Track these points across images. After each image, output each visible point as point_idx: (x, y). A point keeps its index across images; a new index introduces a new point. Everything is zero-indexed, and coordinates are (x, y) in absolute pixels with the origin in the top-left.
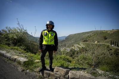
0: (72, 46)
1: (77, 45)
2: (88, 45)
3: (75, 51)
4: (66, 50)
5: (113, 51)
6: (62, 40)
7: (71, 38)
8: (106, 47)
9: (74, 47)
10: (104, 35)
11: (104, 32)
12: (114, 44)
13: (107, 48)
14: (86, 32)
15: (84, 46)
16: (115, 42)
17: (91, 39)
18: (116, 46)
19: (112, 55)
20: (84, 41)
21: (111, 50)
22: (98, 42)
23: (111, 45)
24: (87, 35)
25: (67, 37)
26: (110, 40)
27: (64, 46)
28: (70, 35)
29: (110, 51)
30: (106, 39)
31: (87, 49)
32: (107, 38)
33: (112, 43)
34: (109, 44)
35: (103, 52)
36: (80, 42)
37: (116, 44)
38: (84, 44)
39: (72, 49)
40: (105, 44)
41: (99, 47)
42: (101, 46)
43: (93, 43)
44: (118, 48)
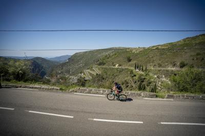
0: (81, 73)
1: (89, 70)
2: (105, 71)
3: (86, 80)
5: (136, 78)
7: (78, 58)
8: (129, 72)
10: (128, 55)
11: (127, 50)
12: (139, 68)
13: (131, 73)
15: (99, 72)
16: (140, 65)
17: (109, 61)
18: (141, 70)
19: (136, 82)
20: (100, 64)
21: (135, 76)
22: (120, 65)
23: (135, 69)
24: (104, 54)
25: (72, 56)
26: (135, 62)
27: (66, 72)
29: (134, 77)
30: (130, 60)
33: (137, 67)
34: (133, 68)
35: (125, 79)
36: (93, 66)
37: (141, 68)
38: (99, 69)
39: (80, 77)
40: (129, 68)
41: (121, 73)
42: (123, 72)
43: (113, 67)
44: (143, 73)
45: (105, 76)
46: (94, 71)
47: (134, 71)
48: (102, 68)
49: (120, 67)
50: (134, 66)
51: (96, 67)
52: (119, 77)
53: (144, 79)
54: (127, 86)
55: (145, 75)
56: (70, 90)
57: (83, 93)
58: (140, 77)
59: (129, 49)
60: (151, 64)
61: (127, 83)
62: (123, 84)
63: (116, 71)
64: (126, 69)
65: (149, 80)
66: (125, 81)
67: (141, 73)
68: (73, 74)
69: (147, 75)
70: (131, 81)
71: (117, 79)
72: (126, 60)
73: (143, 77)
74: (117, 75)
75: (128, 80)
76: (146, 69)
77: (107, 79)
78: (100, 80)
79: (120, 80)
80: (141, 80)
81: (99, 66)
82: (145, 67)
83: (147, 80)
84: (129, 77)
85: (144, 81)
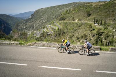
2: (66, 25)
4: (35, 35)
5: (95, 32)
7: (41, 14)
8: (88, 27)
10: (88, 10)
11: (87, 5)
14: (63, 5)
15: (60, 27)
16: (99, 19)
17: (70, 16)
18: (100, 24)
19: (94, 36)
20: (61, 19)
21: (94, 30)
22: (80, 20)
23: (94, 23)
26: (94, 16)
27: (30, 28)
28: (39, 9)
29: (93, 31)
30: (89, 15)
31: (64, 31)
32: (91, 14)
33: (96, 21)
34: (92, 23)
35: (84, 33)
37: (100, 22)
38: (60, 24)
39: (43, 32)
40: (88, 23)
41: (80, 27)
42: (83, 26)
43: (73, 22)
44: (102, 27)
45: (65, 31)
46: (55, 25)
47: (93, 25)
48: (63, 23)
49: (80, 22)
50: (93, 20)
51: (58, 22)
52: (79, 31)
53: (103, 32)
55: (103, 29)
58: (98, 31)
59: (89, 3)
60: (111, 18)
61: (86, 37)
62: (82, 37)
63: (76, 25)
64: (85, 23)
66: (84, 35)
67: (100, 27)
68: (37, 29)
69: (105, 29)
70: (89, 35)
71: (77, 32)
72: (86, 15)
73: (101, 31)
74: (77, 29)
75: (87, 34)
76: (105, 23)
77: (67, 33)
78: (61, 34)
79: (79, 34)
80: (99, 33)
81: (60, 21)
82: (104, 22)
83: (105, 34)
84: (88, 31)
85: (103, 34)
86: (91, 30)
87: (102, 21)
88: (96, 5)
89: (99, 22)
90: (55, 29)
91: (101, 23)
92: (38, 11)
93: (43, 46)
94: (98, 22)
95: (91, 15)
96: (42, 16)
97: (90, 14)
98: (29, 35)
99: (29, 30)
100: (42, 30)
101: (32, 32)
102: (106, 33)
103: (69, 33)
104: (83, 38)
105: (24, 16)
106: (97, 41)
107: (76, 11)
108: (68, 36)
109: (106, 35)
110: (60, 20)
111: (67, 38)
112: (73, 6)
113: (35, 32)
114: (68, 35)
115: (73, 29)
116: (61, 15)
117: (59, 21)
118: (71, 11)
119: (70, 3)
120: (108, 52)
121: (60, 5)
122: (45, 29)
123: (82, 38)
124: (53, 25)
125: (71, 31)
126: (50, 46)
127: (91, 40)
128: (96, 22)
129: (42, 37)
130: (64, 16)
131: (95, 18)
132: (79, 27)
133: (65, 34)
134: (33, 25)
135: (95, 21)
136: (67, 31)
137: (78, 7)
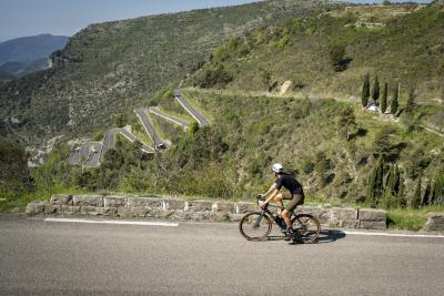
0: (121, 123)
1: (157, 110)
2: (233, 111)
3: (145, 157)
4: (74, 161)
5: (367, 143)
6: (19, 73)
8: (337, 119)
9: (138, 128)
10: (336, 40)
11: (334, 14)
12: (380, 100)
13: (343, 122)
14: (220, 11)
15: (207, 119)
16: (386, 85)
17: (250, 68)
18: (389, 109)
19: (364, 161)
20: (208, 82)
21: (362, 132)
22: (298, 86)
23: (365, 104)
26: (364, 71)
27: (48, 121)
28: (94, 28)
29: (359, 141)
30: (342, 64)
31: (224, 140)
32: (348, 61)
33: (371, 93)
34: (353, 100)
35: (320, 148)
36: (177, 92)
37: (390, 98)
38: (204, 103)
39: (120, 144)
40: (338, 99)
41: (301, 121)
42: (312, 115)
43: (268, 94)
44: (397, 120)
45: (229, 139)
46: (180, 111)
47: (359, 112)
48: (220, 99)
49: (299, 95)
50: (361, 89)
51: (192, 95)
52: (294, 138)
53: (402, 146)
54: (329, 180)
55: (404, 128)
56: (29, 208)
57: (88, 216)
58: (382, 139)
59: (339, 8)
60: (435, 81)
61: (328, 165)
62: (309, 169)
63: (279, 112)
64: (324, 103)
65: (421, 152)
66: (321, 156)
67: (390, 119)
68: (85, 128)
69: (412, 128)
70: (343, 157)
71: (286, 146)
72: (326, 61)
73: (395, 140)
74: (284, 131)
75: (334, 153)
76: (411, 102)
77: (240, 149)
78: (209, 152)
79: (296, 152)
80: (386, 150)
81: (205, 91)
82: (406, 96)
83: (412, 152)
84: (336, 140)
85: (402, 154)
86: (352, 137)
87: (396, 91)
88: (372, 20)
89: (386, 95)
90: (179, 129)
91: (395, 104)
92: (88, 37)
93: (113, 213)
94: (381, 96)
95: (350, 65)
96: (110, 60)
97: (344, 58)
98: (41, 161)
99: (41, 133)
100: (115, 131)
101: (57, 146)
102: (418, 146)
103: (248, 150)
104: (315, 173)
105: (12, 60)
106: (375, 187)
107: (281, 42)
108: (244, 163)
109: (414, 156)
110: (203, 86)
111: (241, 172)
112: (269, 16)
113: (77, 141)
114: (242, 157)
115: (269, 128)
116: (207, 59)
117: (197, 89)
118: (259, 40)
119: (254, 4)
120: (420, 235)
121: (204, 11)
122: (128, 128)
123: (307, 172)
124: (166, 109)
125: (259, 137)
126: (147, 215)
127: (350, 180)
128: (370, 99)
129: (111, 168)
130: (224, 64)
131: (367, 77)
132: (298, 118)
133: (229, 152)
134: (66, 109)
135: (366, 95)
136: (240, 140)
137: (290, 23)
